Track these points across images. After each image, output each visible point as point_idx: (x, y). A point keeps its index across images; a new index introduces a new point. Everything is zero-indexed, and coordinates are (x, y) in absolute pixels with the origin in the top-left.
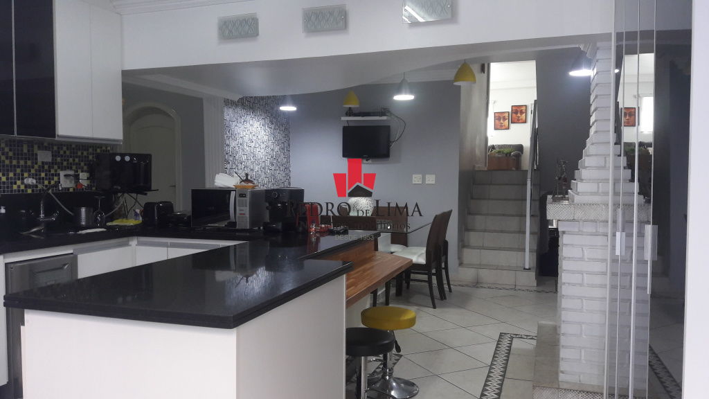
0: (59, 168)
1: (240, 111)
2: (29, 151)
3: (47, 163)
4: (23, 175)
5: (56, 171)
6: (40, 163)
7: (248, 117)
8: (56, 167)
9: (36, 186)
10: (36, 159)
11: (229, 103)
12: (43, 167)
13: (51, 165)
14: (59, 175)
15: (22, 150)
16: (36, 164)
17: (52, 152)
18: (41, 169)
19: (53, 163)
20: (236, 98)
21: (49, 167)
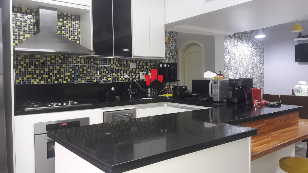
0: (140, 70)
1: (233, 40)
2: (126, 63)
3: (134, 69)
4: (124, 74)
5: (138, 72)
6: (131, 69)
7: (238, 43)
8: (138, 70)
9: (130, 79)
10: (130, 67)
11: (227, 37)
12: (133, 70)
13: (136, 69)
14: (140, 74)
15: (123, 63)
16: (130, 69)
17: (137, 64)
18: (132, 71)
19: (137, 69)
20: (231, 34)
21: (135, 70)
